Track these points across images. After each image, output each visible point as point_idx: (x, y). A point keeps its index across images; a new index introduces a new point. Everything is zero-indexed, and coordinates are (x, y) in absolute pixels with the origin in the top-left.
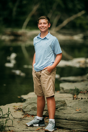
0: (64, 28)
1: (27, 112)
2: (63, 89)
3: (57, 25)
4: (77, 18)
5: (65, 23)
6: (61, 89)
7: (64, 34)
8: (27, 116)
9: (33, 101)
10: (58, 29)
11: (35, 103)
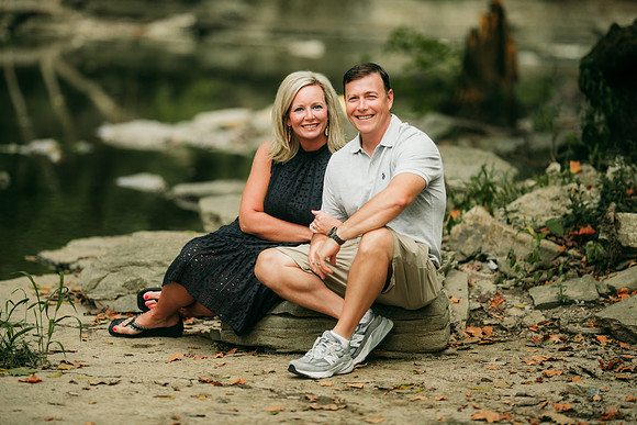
1: (105, 303)
2: (216, 219)
6: (206, 219)
8: (110, 315)
9: (125, 259)
11: (133, 264)
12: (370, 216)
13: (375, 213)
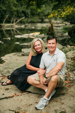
0: (18, 23)
1: (4, 74)
2: (24, 52)
3: (15, 22)
4: (22, 19)
5: (18, 21)
7: (18, 25)
8: (4, 78)
10: (16, 23)
11: (8, 68)
12: (53, 72)
13: (54, 72)
